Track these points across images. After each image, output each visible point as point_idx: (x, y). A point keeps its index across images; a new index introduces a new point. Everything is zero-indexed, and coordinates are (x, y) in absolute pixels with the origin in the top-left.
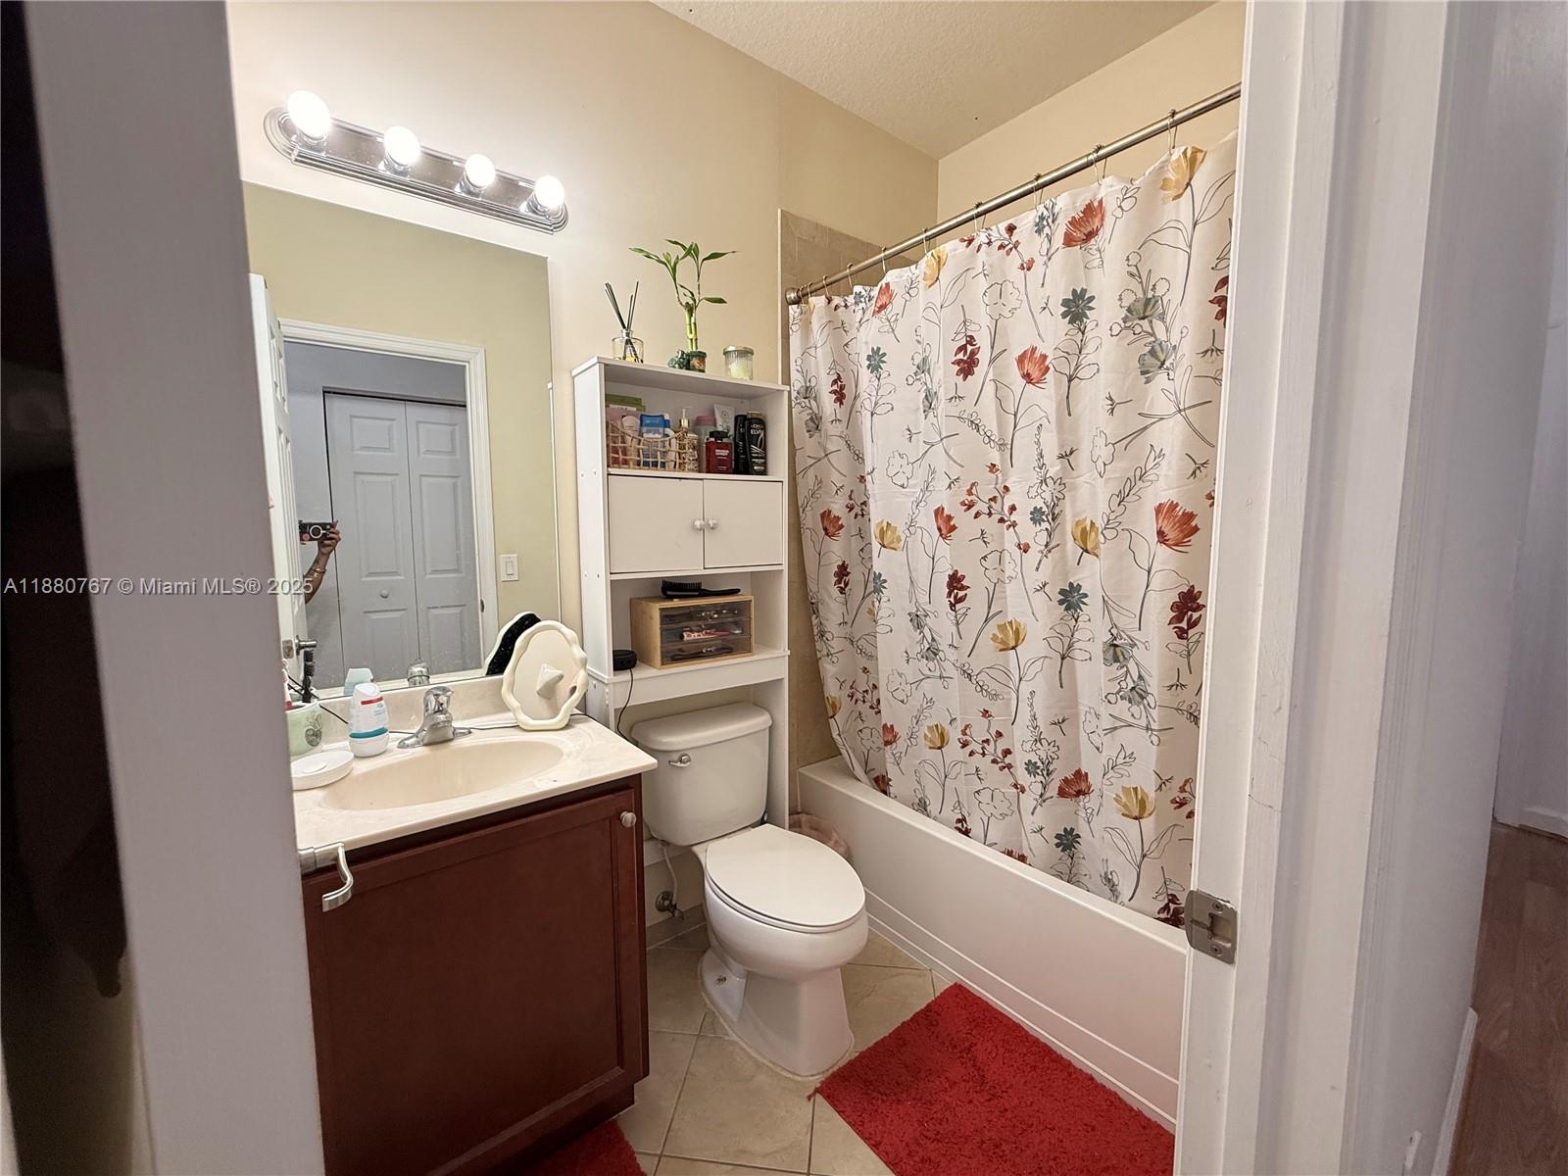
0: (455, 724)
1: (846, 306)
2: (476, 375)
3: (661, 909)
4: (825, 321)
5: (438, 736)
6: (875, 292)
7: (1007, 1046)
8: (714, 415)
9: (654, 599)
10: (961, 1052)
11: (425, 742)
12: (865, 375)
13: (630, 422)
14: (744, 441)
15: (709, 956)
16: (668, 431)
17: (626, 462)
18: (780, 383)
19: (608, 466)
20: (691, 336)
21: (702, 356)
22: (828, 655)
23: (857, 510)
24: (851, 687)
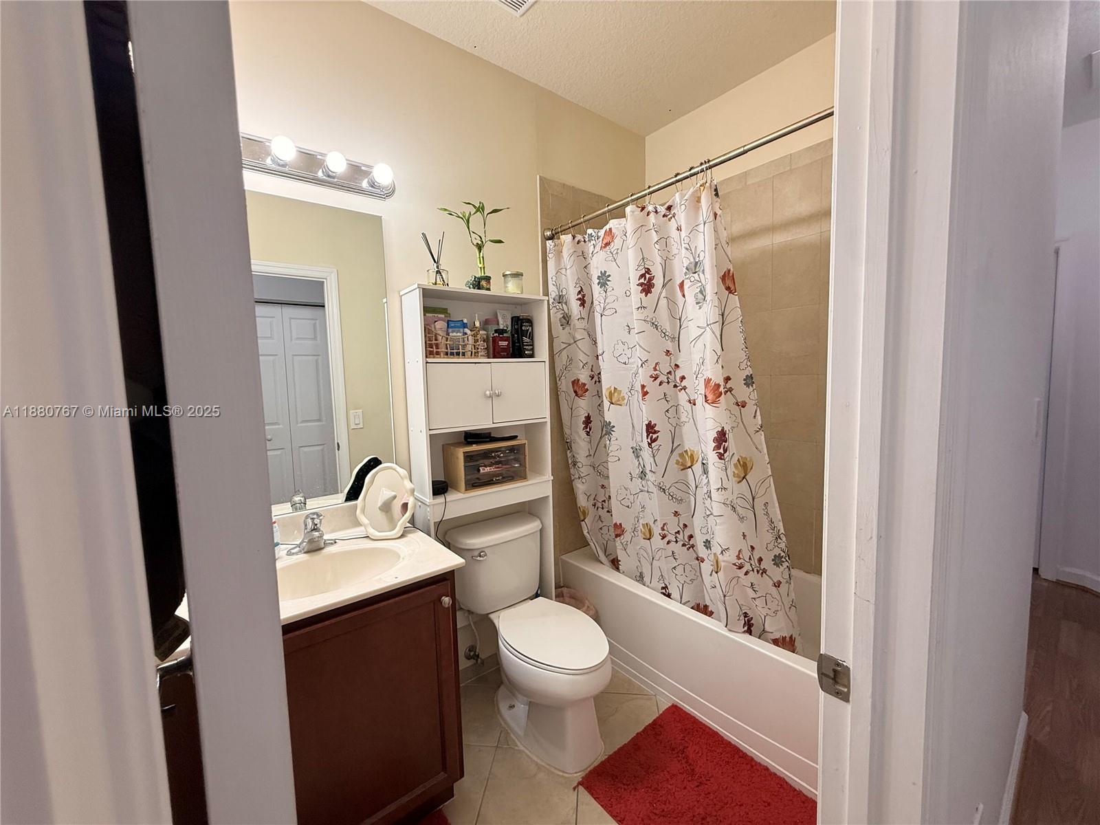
0: (325, 537)
1: (585, 241)
2: (331, 287)
3: (468, 658)
4: (572, 251)
5: (313, 546)
6: (602, 232)
7: (709, 748)
8: (497, 317)
9: (459, 444)
10: (678, 753)
11: (305, 550)
12: (596, 289)
13: (441, 325)
14: (518, 334)
15: (502, 690)
16: (467, 330)
17: (438, 353)
18: (541, 294)
19: (426, 357)
20: (480, 266)
21: (488, 279)
22: (579, 478)
23: (596, 378)
24: (594, 499)
